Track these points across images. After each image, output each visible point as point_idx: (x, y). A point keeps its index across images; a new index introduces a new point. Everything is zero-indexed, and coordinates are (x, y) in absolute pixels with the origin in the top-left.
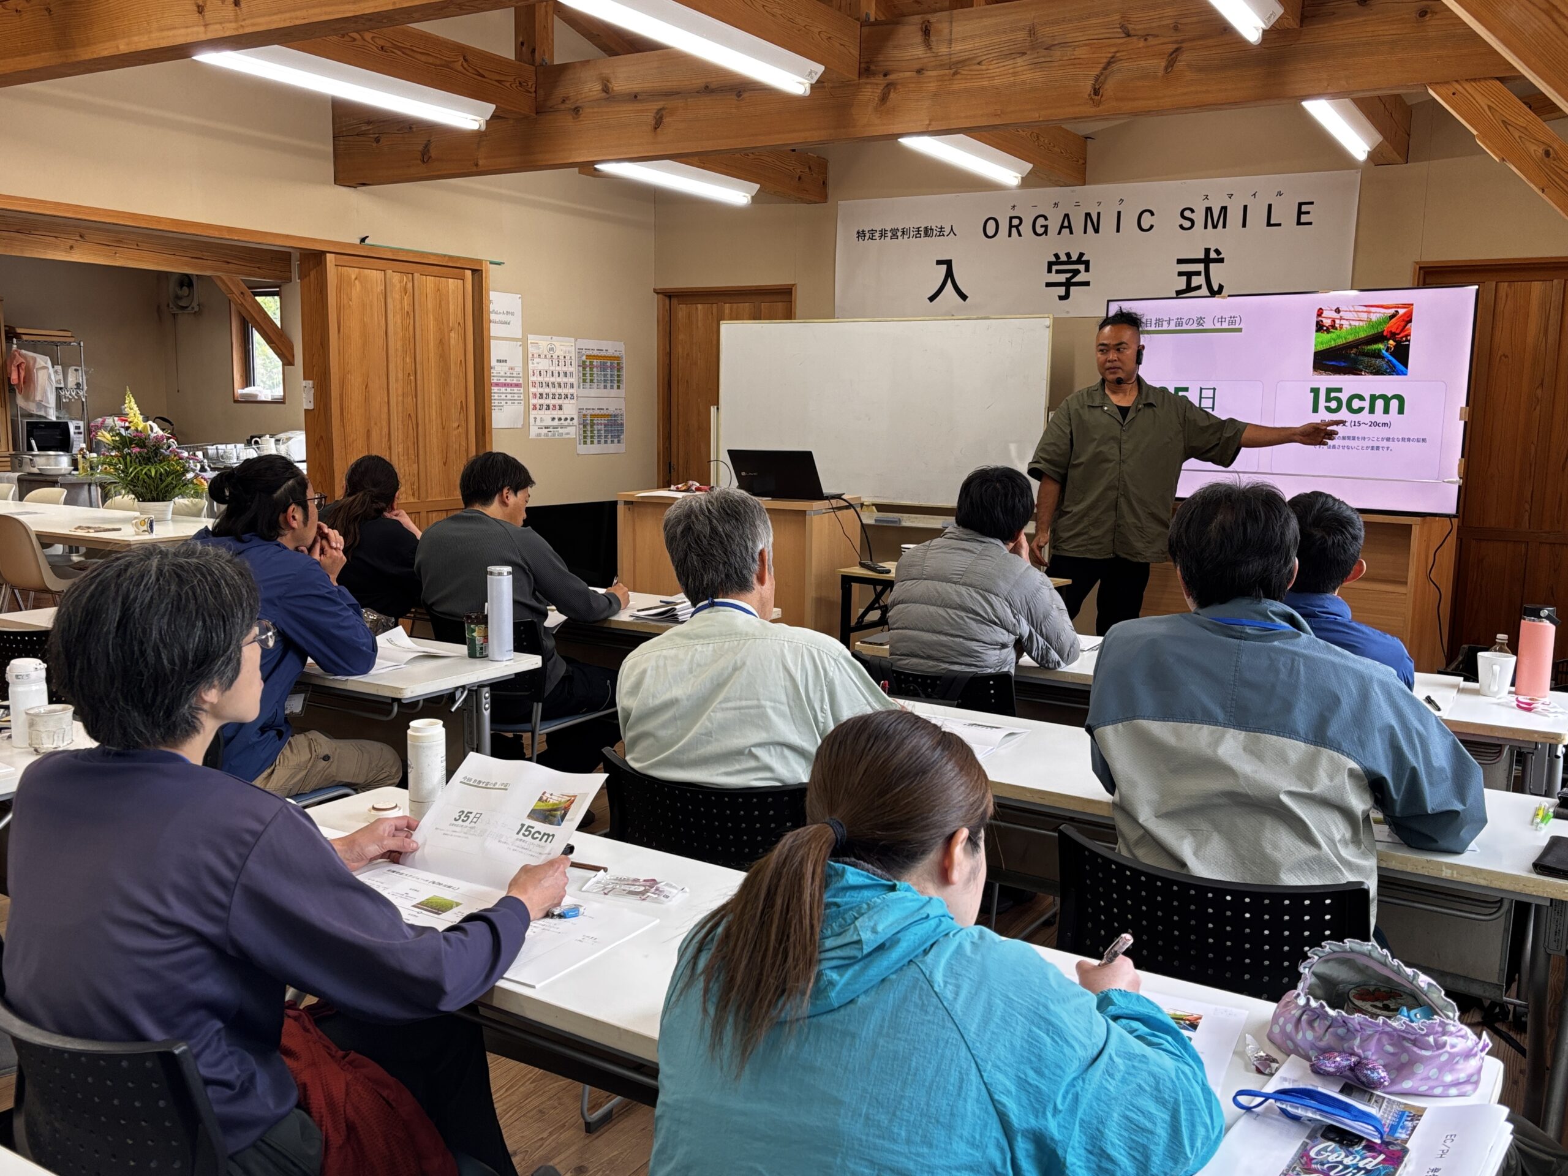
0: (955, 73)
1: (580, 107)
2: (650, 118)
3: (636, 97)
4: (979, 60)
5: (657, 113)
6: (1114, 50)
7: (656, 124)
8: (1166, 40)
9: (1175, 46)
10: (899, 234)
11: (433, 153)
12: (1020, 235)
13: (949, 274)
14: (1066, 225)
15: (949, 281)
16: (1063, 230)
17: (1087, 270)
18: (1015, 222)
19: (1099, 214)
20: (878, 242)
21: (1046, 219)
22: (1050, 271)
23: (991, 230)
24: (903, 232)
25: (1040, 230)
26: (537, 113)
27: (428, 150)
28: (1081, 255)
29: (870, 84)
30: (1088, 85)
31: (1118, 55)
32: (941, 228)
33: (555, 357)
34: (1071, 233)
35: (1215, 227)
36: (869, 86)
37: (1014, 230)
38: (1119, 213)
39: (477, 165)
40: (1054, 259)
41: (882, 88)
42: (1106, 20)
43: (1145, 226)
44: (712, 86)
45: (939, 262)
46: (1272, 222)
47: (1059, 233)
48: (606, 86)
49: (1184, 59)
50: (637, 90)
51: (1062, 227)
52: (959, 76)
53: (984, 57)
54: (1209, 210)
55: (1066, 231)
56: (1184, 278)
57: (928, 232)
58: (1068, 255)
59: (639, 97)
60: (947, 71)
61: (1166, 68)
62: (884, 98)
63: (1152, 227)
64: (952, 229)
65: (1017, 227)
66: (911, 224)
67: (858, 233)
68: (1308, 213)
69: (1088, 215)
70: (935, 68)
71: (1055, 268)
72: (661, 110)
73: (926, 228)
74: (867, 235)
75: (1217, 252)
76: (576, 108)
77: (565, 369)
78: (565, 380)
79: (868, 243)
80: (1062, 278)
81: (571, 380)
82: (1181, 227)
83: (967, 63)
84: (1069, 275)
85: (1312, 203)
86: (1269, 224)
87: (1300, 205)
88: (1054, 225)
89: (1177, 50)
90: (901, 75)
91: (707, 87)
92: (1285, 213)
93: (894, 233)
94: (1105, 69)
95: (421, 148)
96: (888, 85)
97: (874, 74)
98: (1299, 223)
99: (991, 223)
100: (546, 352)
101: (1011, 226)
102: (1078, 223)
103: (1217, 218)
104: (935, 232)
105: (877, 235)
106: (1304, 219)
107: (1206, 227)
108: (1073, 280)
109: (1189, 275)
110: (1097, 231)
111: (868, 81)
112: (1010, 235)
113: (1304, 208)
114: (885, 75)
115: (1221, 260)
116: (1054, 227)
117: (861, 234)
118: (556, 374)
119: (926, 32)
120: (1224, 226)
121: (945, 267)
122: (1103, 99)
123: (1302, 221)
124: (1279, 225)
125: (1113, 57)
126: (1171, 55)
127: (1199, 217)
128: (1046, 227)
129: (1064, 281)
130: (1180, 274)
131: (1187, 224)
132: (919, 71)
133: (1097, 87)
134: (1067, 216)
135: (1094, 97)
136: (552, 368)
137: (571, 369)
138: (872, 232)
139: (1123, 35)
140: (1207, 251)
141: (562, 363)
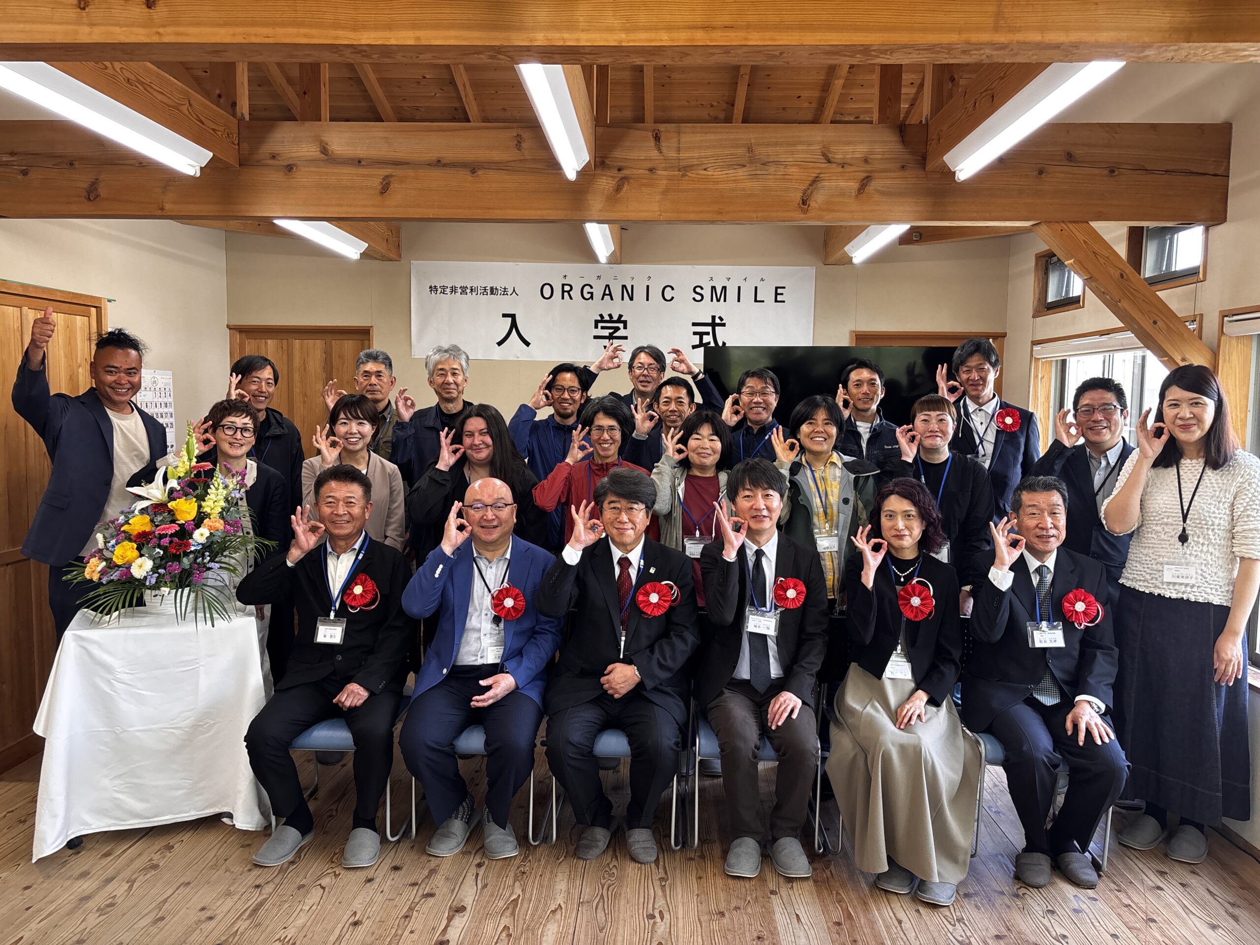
0: (683, 176)
1: (294, 165)
2: (376, 182)
3: (359, 162)
4: (704, 167)
5: (384, 179)
6: (818, 171)
7: (383, 188)
8: (858, 169)
9: (865, 175)
10: (468, 291)
11: (103, 191)
12: (571, 298)
13: (514, 325)
14: (608, 293)
15: (514, 330)
16: (606, 297)
17: (625, 327)
18: (567, 288)
19: (632, 286)
20: (449, 296)
21: (592, 287)
22: (596, 327)
23: (547, 293)
24: (472, 290)
25: (587, 296)
26: (240, 165)
27: (96, 189)
28: (621, 316)
29: (605, 175)
30: (798, 196)
31: (821, 175)
32: (505, 289)
33: (157, 389)
34: (612, 299)
35: (718, 300)
36: (605, 178)
37: (566, 294)
38: (648, 287)
39: (162, 209)
40: (599, 319)
41: (617, 180)
42: (811, 148)
43: (668, 297)
44: (444, 161)
45: (504, 315)
46: (758, 299)
47: (603, 299)
48: (324, 148)
49: (875, 185)
50: (361, 156)
51: (604, 294)
52: (687, 178)
53: (710, 165)
54: (713, 288)
55: (607, 298)
56: (698, 337)
57: (493, 291)
58: (610, 316)
59: (363, 163)
60: (677, 173)
61: (859, 190)
62: (618, 189)
63: (673, 298)
64: (514, 290)
65: (568, 292)
66: (479, 283)
67: (431, 287)
68: (782, 294)
69: (624, 287)
70: (665, 169)
71: (600, 325)
72: (387, 177)
73: (492, 288)
74: (439, 290)
75: (721, 319)
76: (289, 165)
77: (166, 400)
78: (166, 410)
79: (440, 296)
80: (606, 333)
81: (171, 410)
82: (694, 299)
83: (695, 168)
84: (611, 331)
85: (784, 288)
86: (756, 301)
87: (777, 288)
88: (598, 292)
89: (867, 177)
90: (635, 172)
91: (439, 161)
92: (767, 294)
93: (464, 290)
94: (811, 185)
95: (86, 185)
96: (622, 179)
97: (609, 167)
98: (776, 301)
99: (547, 288)
100: (150, 385)
101: (563, 291)
102: (616, 292)
103: (719, 294)
104: (500, 292)
105: (448, 290)
106: (779, 298)
107: (712, 300)
108: (615, 335)
109: (701, 335)
110: (631, 299)
111: (603, 173)
112: (563, 298)
113: (779, 291)
114: (619, 170)
115: (724, 325)
116: (598, 293)
117: (433, 289)
118: (158, 405)
119: (657, 138)
120: (725, 300)
121: (510, 319)
122: (810, 208)
123: (778, 299)
124: (763, 301)
125: (817, 177)
126: (863, 181)
127: (707, 293)
128: (592, 293)
129: (608, 335)
130: (695, 333)
131: (698, 297)
132: (651, 170)
133: (805, 199)
134: (607, 286)
135: (802, 206)
136: (156, 400)
137: (171, 400)
138: (444, 288)
139: (826, 161)
140: (714, 318)
141: (163, 395)
